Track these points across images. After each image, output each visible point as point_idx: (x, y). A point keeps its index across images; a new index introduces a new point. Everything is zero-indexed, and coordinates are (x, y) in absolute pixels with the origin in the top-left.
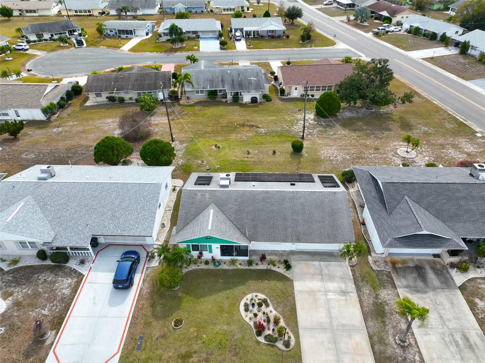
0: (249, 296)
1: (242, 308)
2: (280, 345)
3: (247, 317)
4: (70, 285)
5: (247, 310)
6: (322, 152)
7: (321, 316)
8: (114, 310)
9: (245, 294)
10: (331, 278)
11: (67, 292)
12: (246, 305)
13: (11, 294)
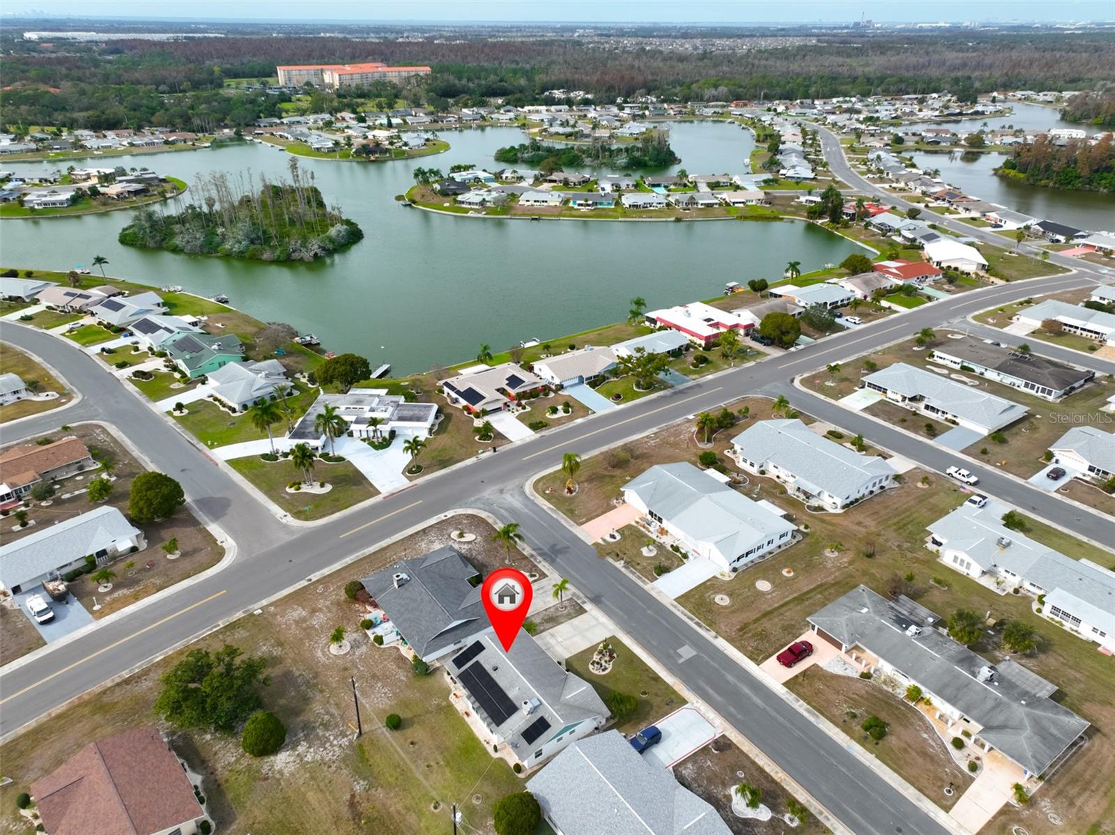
0: (597, 672)
1: (607, 672)
2: (610, 647)
3: (610, 667)
4: (685, 768)
5: (606, 669)
6: (381, 706)
7: (577, 639)
8: (671, 729)
9: (597, 676)
10: (546, 644)
11: (690, 766)
12: (603, 670)
13: (725, 796)
